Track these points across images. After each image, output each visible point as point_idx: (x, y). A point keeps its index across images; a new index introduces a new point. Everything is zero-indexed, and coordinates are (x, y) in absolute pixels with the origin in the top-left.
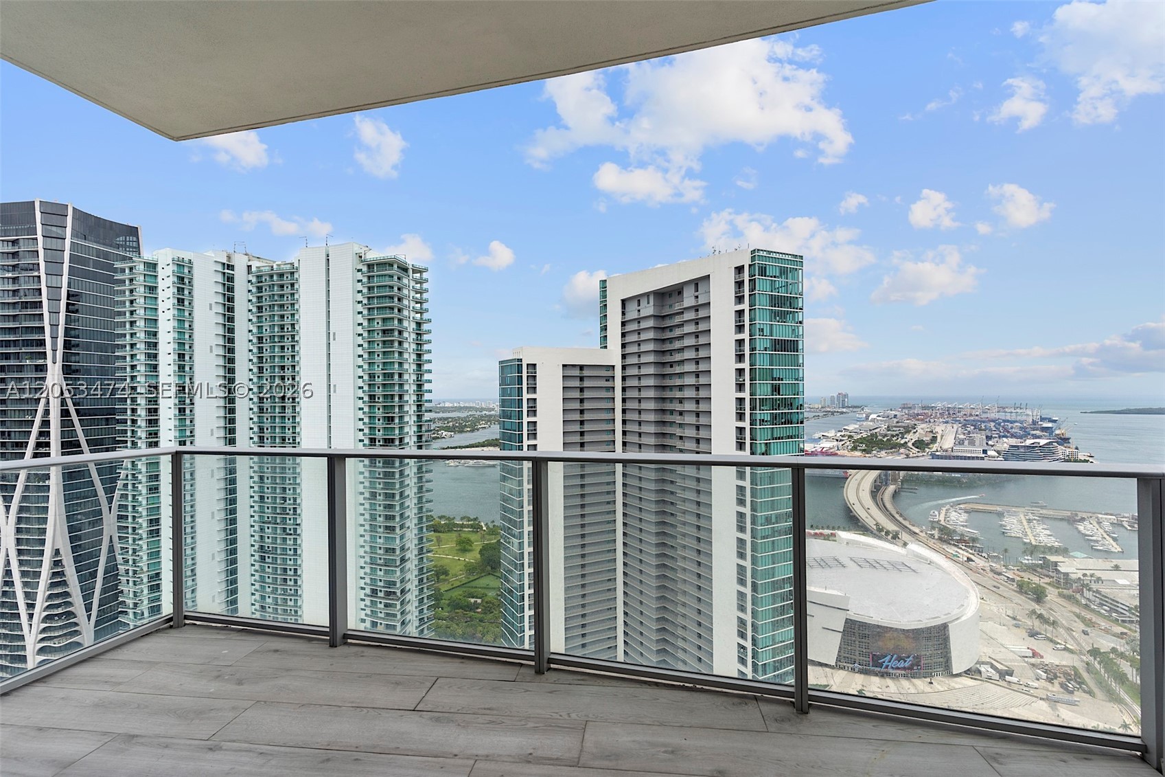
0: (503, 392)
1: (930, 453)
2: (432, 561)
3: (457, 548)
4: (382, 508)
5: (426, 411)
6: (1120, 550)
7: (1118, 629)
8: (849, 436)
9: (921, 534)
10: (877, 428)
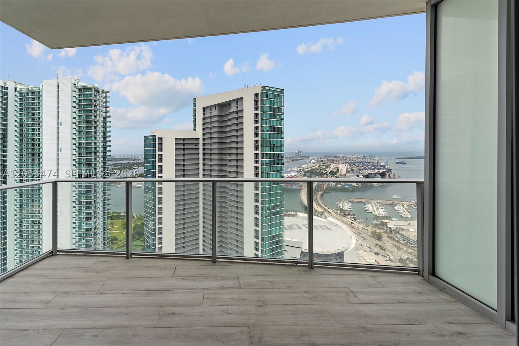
0: (146, 151)
1: (336, 176)
2: (110, 234)
3: (122, 227)
4: (85, 209)
5: (108, 161)
6: (411, 217)
7: (411, 251)
8: (303, 170)
9: (332, 212)
10: (314, 166)
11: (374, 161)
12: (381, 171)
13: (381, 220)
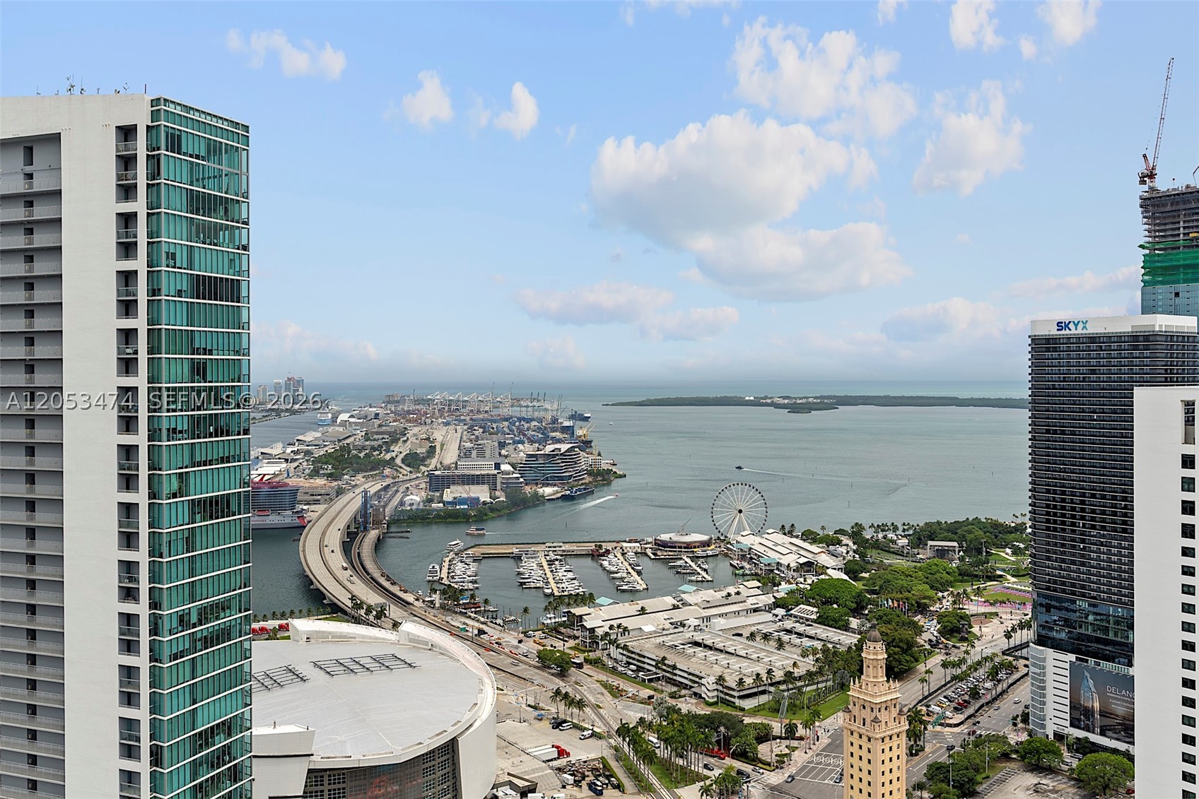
1: (426, 473)
6: (645, 587)
7: (646, 693)
8: (308, 453)
9: (416, 603)
10: (349, 436)
11: (542, 414)
12: (564, 447)
13: (567, 610)
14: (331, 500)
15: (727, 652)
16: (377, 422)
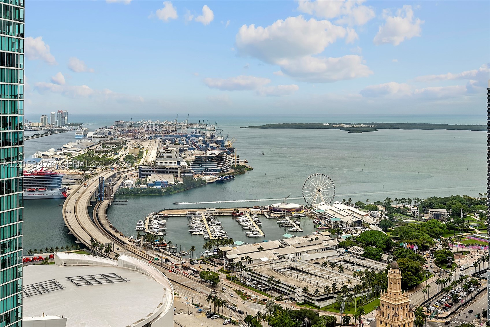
1: (137, 167)
6: (263, 234)
7: (262, 297)
8: (69, 155)
9: (130, 243)
10: (94, 145)
11: (205, 133)
12: (218, 152)
13: (217, 248)
14: (82, 182)
15: (310, 274)
16: (110, 137)
